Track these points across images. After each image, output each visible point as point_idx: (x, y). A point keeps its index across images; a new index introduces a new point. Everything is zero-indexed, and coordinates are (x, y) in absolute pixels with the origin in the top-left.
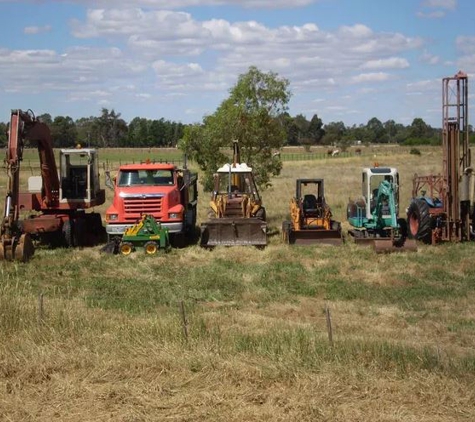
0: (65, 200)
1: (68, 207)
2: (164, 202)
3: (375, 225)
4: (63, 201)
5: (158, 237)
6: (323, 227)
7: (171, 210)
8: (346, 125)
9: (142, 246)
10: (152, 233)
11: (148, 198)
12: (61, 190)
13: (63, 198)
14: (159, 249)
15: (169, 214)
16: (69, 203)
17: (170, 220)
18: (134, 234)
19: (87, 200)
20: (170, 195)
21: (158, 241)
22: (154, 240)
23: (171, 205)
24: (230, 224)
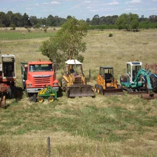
0: (5, 78)
3: (135, 86)
5: (54, 95)
6: (114, 88)
8: (37, 18)
9: (47, 98)
10: (51, 93)
11: (45, 77)
12: (3, 73)
13: (4, 76)
14: (54, 99)
18: (43, 93)
22: (52, 96)
24: (79, 87)
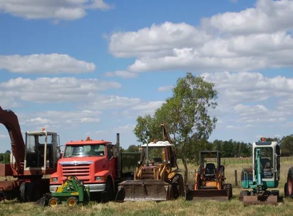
0: (28, 169)
1: (30, 174)
2: (92, 168)
4: (27, 169)
6: (215, 188)
7: (97, 174)
10: (72, 190)
12: (25, 161)
13: (27, 167)
14: (78, 203)
15: (95, 177)
16: (31, 171)
17: (96, 181)
18: (61, 191)
19: (44, 169)
20: (97, 163)
21: (77, 197)
22: (74, 196)
23: (97, 171)
24: (140, 185)
